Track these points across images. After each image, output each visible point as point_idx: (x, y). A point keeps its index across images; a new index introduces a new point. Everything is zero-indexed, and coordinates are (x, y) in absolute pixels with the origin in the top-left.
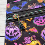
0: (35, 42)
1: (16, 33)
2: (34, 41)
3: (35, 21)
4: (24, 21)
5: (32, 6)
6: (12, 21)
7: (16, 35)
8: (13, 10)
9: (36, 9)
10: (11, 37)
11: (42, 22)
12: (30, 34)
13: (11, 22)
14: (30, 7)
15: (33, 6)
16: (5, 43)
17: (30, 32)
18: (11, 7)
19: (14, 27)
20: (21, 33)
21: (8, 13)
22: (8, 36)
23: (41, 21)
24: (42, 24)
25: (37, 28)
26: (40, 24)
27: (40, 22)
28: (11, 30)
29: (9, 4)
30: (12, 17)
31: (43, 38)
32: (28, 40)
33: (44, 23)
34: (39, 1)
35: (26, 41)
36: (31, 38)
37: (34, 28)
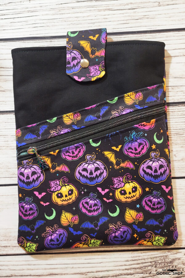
0: (68, 187)
1: (35, 177)
2: (65, 186)
3: (64, 154)
4: (46, 156)
5: (56, 131)
6: (28, 157)
7: (35, 179)
8: (26, 140)
9: (62, 134)
10: (28, 183)
11: (74, 155)
12: (58, 175)
13: (26, 160)
14: (53, 133)
16: (19, 194)
17: (58, 172)
18: (23, 135)
19: (31, 167)
20: (43, 175)
21: (19, 146)
22: (23, 182)
23: (73, 153)
24: (74, 157)
26: (72, 157)
27: (71, 155)
28: (27, 171)
29: (19, 130)
30: (26, 151)
31: (80, 180)
32: (56, 186)
33: (78, 156)
34: (66, 122)
35: (53, 186)
36: (60, 182)
37: (63, 165)
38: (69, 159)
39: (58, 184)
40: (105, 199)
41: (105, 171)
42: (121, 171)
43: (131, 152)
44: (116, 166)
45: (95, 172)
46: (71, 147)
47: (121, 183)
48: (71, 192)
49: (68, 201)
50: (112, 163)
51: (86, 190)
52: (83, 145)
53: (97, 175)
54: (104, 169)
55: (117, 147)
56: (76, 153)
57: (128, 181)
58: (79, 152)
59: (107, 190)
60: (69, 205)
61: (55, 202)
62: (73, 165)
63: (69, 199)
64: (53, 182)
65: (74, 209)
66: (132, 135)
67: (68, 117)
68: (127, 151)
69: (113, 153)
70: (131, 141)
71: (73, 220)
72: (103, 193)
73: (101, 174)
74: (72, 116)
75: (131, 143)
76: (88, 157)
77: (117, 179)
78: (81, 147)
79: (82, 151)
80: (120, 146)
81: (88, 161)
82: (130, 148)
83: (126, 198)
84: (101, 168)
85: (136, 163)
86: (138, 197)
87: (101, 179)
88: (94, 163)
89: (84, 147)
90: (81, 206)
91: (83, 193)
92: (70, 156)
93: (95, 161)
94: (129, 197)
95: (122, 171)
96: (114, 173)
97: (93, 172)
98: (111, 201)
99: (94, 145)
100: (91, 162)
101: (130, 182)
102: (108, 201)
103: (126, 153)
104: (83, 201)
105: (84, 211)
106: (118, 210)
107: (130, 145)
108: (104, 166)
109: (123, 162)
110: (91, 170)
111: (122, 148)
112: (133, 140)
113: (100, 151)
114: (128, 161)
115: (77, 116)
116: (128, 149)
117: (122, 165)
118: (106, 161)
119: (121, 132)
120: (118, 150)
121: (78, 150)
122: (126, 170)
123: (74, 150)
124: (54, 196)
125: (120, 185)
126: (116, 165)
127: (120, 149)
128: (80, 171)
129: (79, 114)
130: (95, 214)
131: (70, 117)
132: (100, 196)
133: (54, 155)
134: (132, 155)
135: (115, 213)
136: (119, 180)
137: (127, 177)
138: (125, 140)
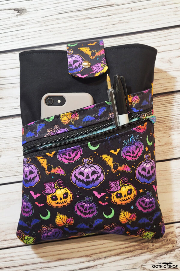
0: (63, 190)
2: (60, 189)
3: (60, 156)
4: (42, 156)
9: (59, 134)
11: (71, 158)
12: (53, 177)
14: (50, 132)
15: (54, 130)
17: (53, 174)
23: (70, 156)
24: (71, 160)
25: (63, 168)
26: (69, 160)
27: (68, 157)
31: (75, 184)
32: (50, 188)
33: (75, 159)
34: (63, 122)
35: (48, 189)
36: (55, 184)
37: (59, 167)
38: (65, 161)
39: (53, 186)
40: (100, 202)
41: (102, 175)
42: (118, 175)
43: (129, 156)
44: (113, 170)
45: (91, 176)
46: (68, 150)
47: (117, 187)
48: (66, 195)
49: (63, 204)
50: (109, 167)
51: (81, 194)
52: (80, 148)
53: (93, 178)
54: (101, 173)
55: (115, 151)
56: (73, 156)
57: (124, 184)
58: (76, 155)
59: (103, 194)
60: (63, 207)
61: (50, 204)
62: (69, 169)
63: (63, 202)
64: (48, 184)
65: (69, 211)
66: (131, 138)
67: (65, 117)
68: (125, 155)
69: (111, 157)
70: (129, 144)
71: (68, 221)
72: (99, 196)
73: (98, 178)
74: (70, 116)
75: (129, 146)
76: (85, 160)
77: (113, 182)
78: (78, 150)
79: (79, 154)
80: (118, 150)
81: (84, 165)
82: (128, 152)
83: (122, 201)
84: (98, 172)
85: (133, 166)
86: (132, 199)
87: (97, 183)
88: (91, 166)
89: (81, 150)
90: (76, 209)
91: (78, 196)
92: (66, 159)
93: (92, 164)
94: (125, 200)
95: (120, 174)
96: (111, 177)
97: (90, 176)
98: (107, 204)
99: (92, 148)
100: (88, 166)
101: (126, 185)
102: (103, 204)
103: (124, 156)
104: (78, 204)
105: (79, 213)
106: (113, 212)
107: (128, 148)
108: (101, 170)
109: (121, 165)
110: (88, 174)
111: (120, 151)
112: (131, 143)
113: (98, 154)
114: (125, 165)
115: (75, 116)
116: (126, 153)
117: (119, 168)
118: (103, 165)
119: (121, 136)
120: (116, 154)
121: (75, 153)
122: (123, 173)
123: (71, 153)
124: (49, 198)
125: (116, 188)
126: (113, 168)
127: (118, 153)
128: (76, 175)
129: (77, 114)
130: (91, 216)
131: (68, 117)
132: (96, 200)
133: (50, 156)
134: (130, 159)
135: (110, 215)
136: (116, 184)
137: (124, 180)
138: (124, 143)
